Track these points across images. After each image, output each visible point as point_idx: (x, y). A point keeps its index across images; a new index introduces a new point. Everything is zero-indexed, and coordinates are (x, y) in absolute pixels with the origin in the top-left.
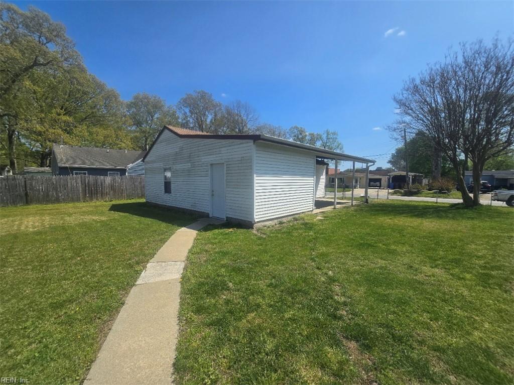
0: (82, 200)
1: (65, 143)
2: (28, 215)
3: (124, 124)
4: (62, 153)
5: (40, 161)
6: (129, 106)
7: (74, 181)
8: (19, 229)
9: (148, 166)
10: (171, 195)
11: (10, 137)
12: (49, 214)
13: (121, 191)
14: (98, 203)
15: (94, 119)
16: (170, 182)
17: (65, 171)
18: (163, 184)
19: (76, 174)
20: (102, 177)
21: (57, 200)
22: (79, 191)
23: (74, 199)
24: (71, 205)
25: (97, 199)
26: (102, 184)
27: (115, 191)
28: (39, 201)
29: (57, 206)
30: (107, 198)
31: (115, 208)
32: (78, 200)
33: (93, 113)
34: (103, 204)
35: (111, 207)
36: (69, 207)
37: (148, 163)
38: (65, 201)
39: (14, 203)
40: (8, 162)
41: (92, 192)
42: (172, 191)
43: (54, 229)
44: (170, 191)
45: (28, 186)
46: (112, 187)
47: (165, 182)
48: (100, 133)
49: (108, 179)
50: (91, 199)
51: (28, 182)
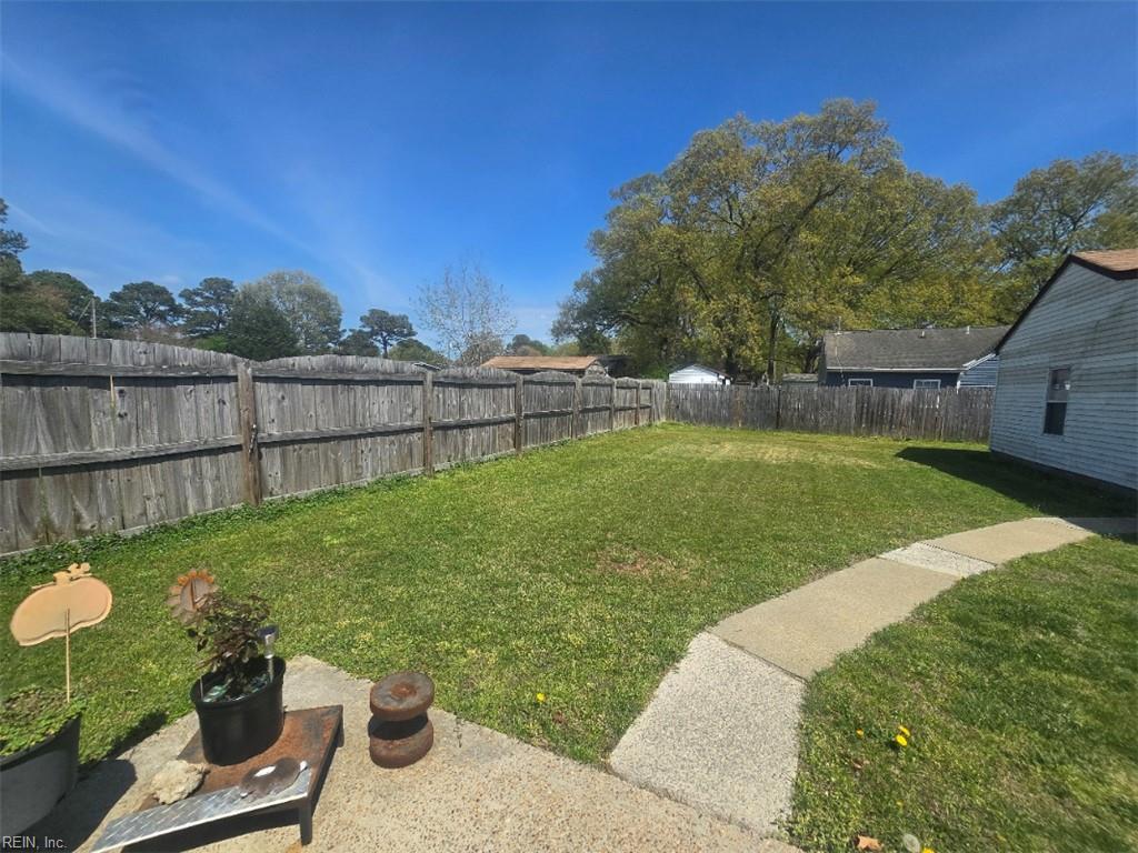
0: (853, 432)
1: (845, 328)
2: (775, 444)
3: (979, 261)
4: (837, 347)
5: (805, 362)
6: (1000, 214)
7: (847, 396)
8: (762, 458)
9: (1008, 364)
10: (1061, 437)
11: (773, 328)
12: (800, 447)
13: (933, 422)
14: (881, 442)
15: (907, 269)
16: (1065, 404)
17: (835, 379)
18: (1043, 410)
19: (852, 383)
20: (896, 390)
21: (815, 429)
22: (850, 413)
23: (840, 429)
24: (834, 438)
25: (880, 433)
26: (893, 405)
27: (920, 419)
28: (792, 428)
29: (814, 437)
30: (900, 433)
31: (909, 454)
32: (847, 432)
33: (905, 256)
34: (887, 444)
35: (904, 451)
36: (831, 441)
37: (1008, 356)
38: (825, 430)
39: (763, 427)
40: (766, 366)
41: (873, 419)
42: (1066, 429)
43: (800, 465)
44: (1062, 425)
45: (782, 402)
46: (914, 410)
47: (1049, 404)
48: (916, 295)
49: (907, 396)
50: (869, 433)
51: (782, 397)
